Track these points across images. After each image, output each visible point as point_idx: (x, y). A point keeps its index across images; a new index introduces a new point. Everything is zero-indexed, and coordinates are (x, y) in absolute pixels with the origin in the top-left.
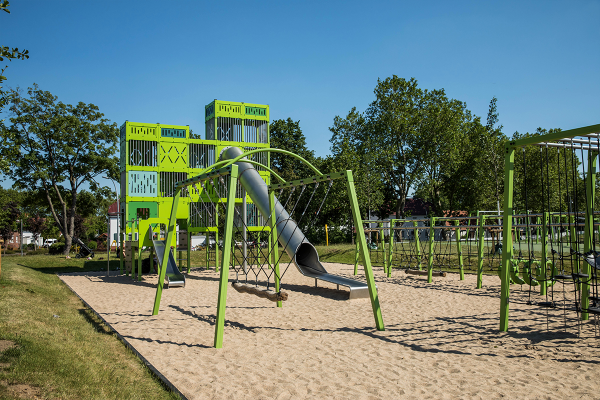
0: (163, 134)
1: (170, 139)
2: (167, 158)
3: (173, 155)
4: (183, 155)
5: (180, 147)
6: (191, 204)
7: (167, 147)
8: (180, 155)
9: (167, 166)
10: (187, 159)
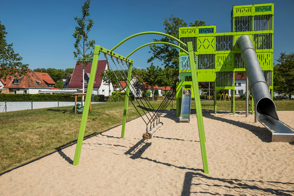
0: (200, 32)
1: (204, 35)
2: (202, 46)
3: (206, 44)
4: (212, 44)
5: (210, 39)
6: (217, 73)
7: (202, 39)
8: (210, 44)
9: (201, 51)
10: (214, 46)
